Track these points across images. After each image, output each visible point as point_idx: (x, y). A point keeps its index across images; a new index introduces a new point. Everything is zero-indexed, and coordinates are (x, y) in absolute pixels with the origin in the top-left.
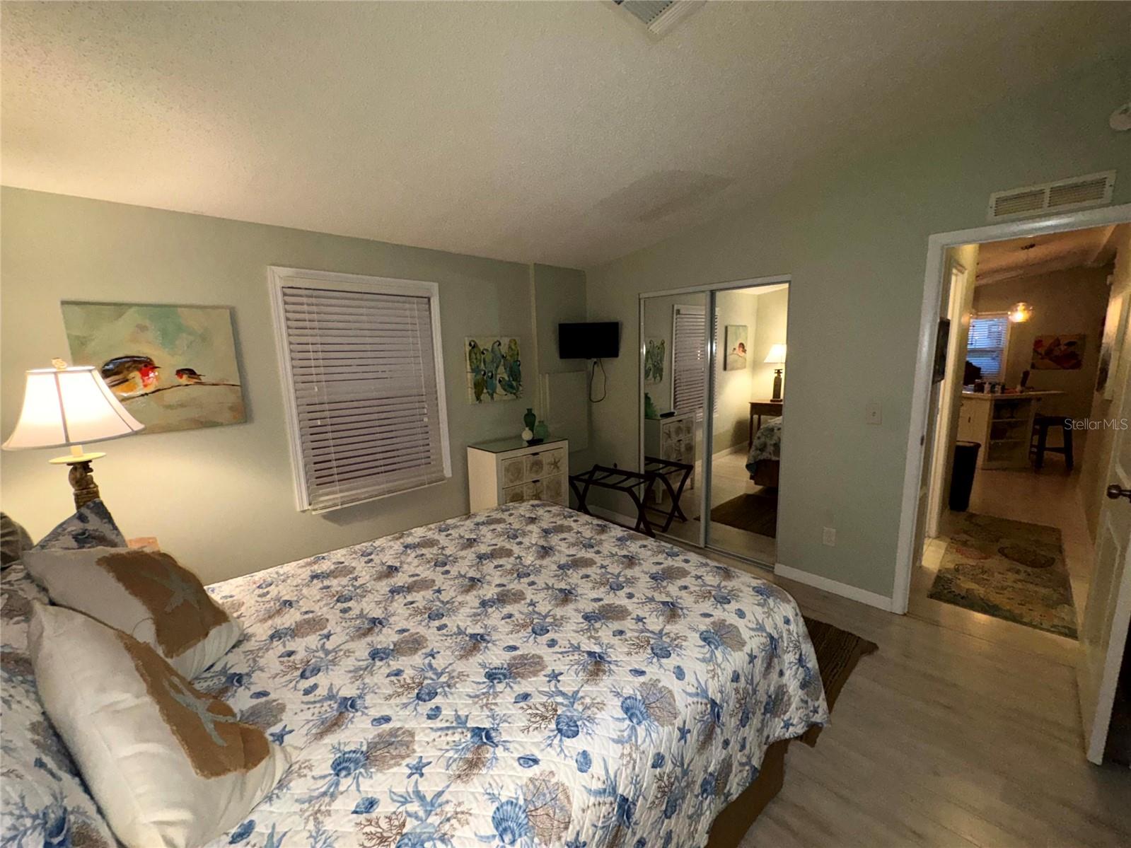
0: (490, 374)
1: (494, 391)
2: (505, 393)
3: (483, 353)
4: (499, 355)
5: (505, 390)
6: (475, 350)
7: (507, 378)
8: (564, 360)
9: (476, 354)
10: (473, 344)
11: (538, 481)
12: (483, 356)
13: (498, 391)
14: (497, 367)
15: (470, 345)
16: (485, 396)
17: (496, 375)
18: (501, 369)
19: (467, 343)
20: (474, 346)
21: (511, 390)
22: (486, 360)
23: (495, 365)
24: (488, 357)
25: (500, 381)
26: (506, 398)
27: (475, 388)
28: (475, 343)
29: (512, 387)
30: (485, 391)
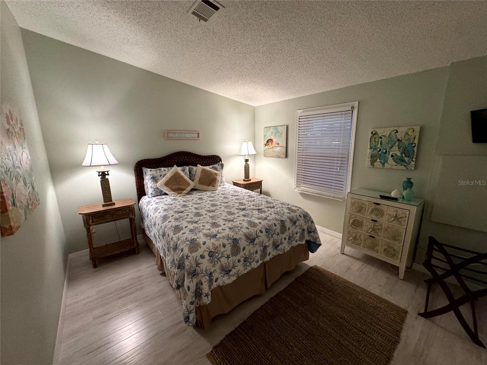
0: (385, 151)
1: (386, 161)
2: (396, 164)
3: (381, 138)
4: (395, 140)
5: (396, 162)
6: (375, 136)
7: (399, 155)
8: (476, 144)
9: (375, 138)
11: (376, 221)
12: (380, 140)
14: (391, 147)
15: (372, 133)
16: (378, 163)
17: (389, 152)
18: (396, 148)
19: (370, 132)
20: (374, 134)
21: (403, 163)
22: (383, 142)
23: (390, 145)
24: (384, 140)
25: (392, 156)
26: (396, 167)
27: (371, 158)
28: (376, 131)
29: (404, 161)
30: (378, 160)
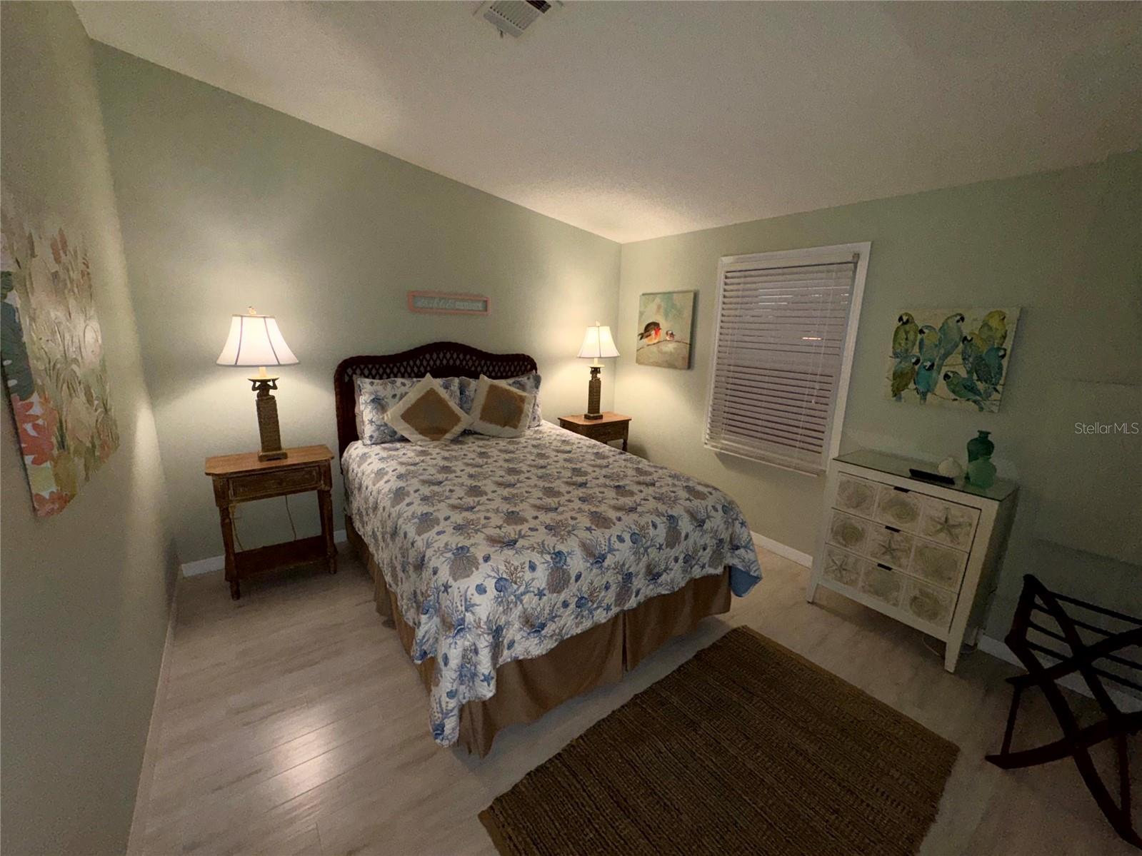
0: (928, 364)
1: (930, 389)
2: (954, 397)
3: (921, 332)
4: (957, 338)
5: (953, 391)
6: (907, 327)
9: (907, 333)
10: (905, 318)
11: (897, 531)
12: (919, 336)
13: (937, 391)
15: (901, 319)
17: (941, 366)
18: (956, 358)
19: (897, 318)
20: (905, 321)
21: (971, 395)
22: (926, 342)
23: (942, 351)
24: (930, 339)
25: (946, 377)
26: (955, 404)
27: (894, 379)
28: (911, 316)
30: (912, 386)
